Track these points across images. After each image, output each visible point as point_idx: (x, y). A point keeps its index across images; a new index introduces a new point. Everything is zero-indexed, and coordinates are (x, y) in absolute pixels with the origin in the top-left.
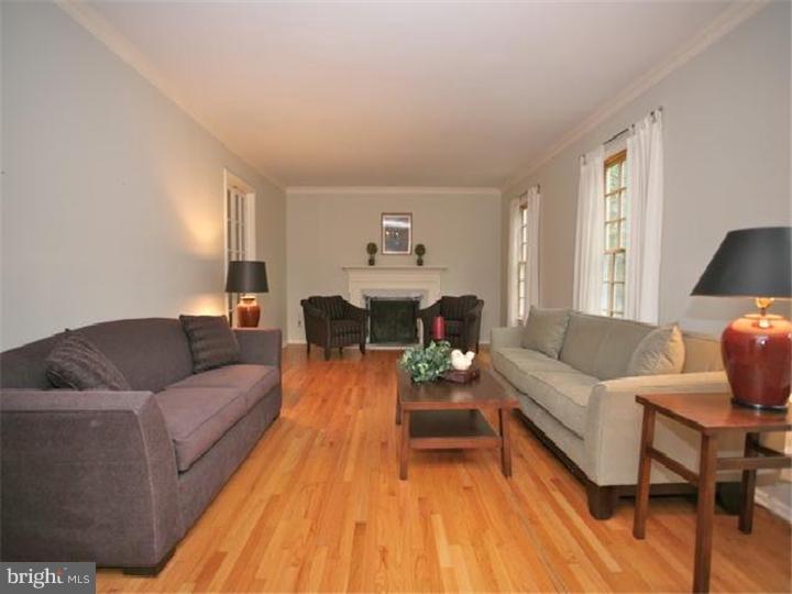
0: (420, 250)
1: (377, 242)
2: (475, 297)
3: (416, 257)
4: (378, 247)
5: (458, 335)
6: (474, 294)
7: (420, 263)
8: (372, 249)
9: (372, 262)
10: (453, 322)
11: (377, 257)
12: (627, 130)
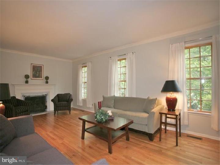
0: (47, 78)
1: (29, 74)
2: (70, 94)
3: (46, 80)
4: (30, 76)
5: (67, 106)
6: (69, 93)
7: (47, 82)
8: (27, 77)
9: (27, 82)
10: (66, 102)
11: (29, 80)
12: (125, 54)
